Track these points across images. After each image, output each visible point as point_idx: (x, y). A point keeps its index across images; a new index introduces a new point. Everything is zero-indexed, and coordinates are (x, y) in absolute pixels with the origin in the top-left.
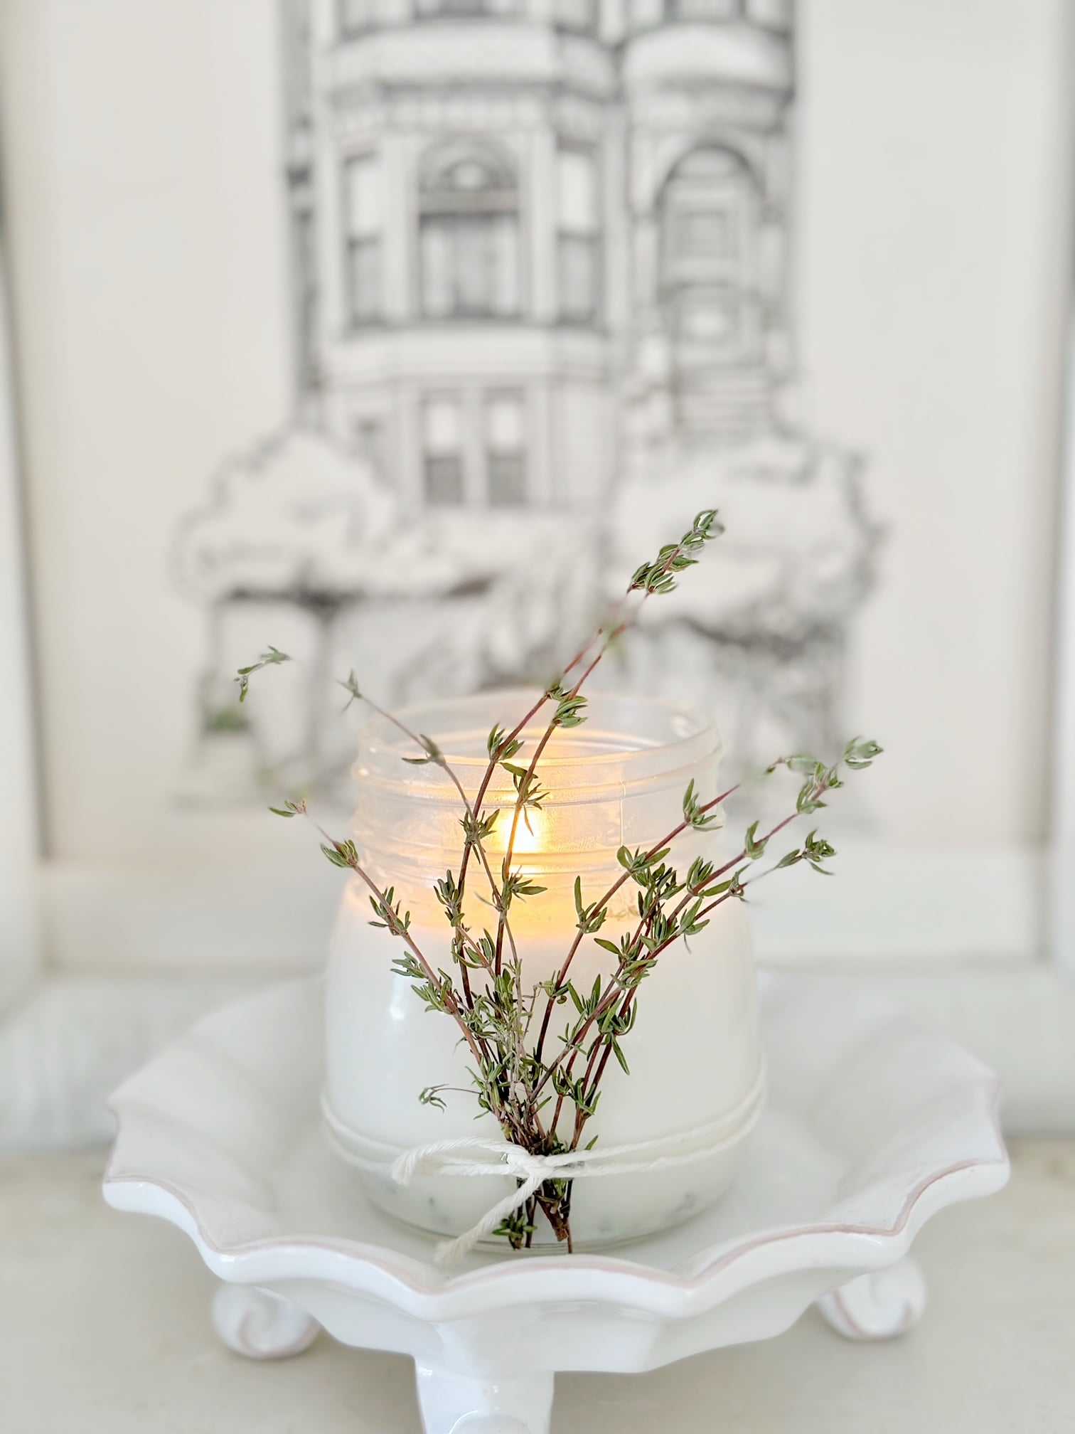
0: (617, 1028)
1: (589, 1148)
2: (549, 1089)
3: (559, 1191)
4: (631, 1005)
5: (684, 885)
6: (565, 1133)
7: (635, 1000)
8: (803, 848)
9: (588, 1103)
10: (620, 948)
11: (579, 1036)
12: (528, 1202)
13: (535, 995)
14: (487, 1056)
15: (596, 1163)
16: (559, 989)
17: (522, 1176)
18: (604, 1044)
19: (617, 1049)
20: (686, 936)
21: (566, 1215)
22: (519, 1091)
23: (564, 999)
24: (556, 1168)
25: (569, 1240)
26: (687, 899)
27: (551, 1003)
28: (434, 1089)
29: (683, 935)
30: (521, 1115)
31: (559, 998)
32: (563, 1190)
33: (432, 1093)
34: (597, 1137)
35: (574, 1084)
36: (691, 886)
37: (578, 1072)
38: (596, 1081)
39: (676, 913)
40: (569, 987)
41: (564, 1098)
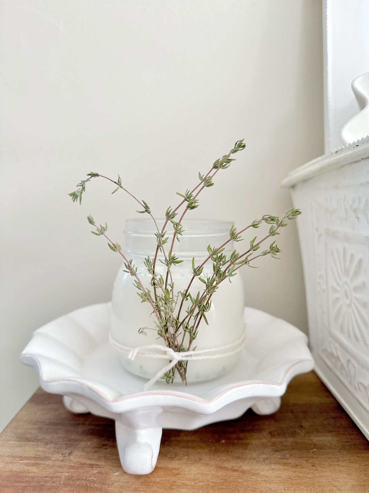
0: (205, 309)
1: (194, 350)
2: (181, 329)
3: (183, 364)
4: (209, 302)
5: (229, 261)
6: (186, 344)
7: (211, 300)
8: (269, 250)
9: (194, 334)
10: (207, 282)
11: (192, 311)
12: (173, 369)
13: (178, 296)
14: (161, 318)
15: (196, 355)
16: (186, 295)
17: (171, 359)
18: (200, 314)
19: (204, 317)
20: (230, 277)
21: (185, 373)
22: (171, 330)
23: (187, 299)
24: (183, 356)
25: (186, 381)
26: (230, 265)
27: (183, 300)
28: (143, 329)
29: (228, 277)
30: (172, 338)
31: (185, 299)
32: (185, 364)
33: (143, 330)
34: (196, 347)
35: (190, 328)
36: (231, 261)
37: (191, 324)
38: (197, 327)
39: (226, 270)
40: (189, 295)
41: (186, 333)
